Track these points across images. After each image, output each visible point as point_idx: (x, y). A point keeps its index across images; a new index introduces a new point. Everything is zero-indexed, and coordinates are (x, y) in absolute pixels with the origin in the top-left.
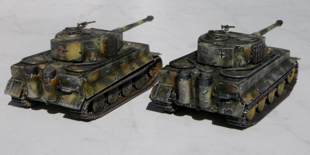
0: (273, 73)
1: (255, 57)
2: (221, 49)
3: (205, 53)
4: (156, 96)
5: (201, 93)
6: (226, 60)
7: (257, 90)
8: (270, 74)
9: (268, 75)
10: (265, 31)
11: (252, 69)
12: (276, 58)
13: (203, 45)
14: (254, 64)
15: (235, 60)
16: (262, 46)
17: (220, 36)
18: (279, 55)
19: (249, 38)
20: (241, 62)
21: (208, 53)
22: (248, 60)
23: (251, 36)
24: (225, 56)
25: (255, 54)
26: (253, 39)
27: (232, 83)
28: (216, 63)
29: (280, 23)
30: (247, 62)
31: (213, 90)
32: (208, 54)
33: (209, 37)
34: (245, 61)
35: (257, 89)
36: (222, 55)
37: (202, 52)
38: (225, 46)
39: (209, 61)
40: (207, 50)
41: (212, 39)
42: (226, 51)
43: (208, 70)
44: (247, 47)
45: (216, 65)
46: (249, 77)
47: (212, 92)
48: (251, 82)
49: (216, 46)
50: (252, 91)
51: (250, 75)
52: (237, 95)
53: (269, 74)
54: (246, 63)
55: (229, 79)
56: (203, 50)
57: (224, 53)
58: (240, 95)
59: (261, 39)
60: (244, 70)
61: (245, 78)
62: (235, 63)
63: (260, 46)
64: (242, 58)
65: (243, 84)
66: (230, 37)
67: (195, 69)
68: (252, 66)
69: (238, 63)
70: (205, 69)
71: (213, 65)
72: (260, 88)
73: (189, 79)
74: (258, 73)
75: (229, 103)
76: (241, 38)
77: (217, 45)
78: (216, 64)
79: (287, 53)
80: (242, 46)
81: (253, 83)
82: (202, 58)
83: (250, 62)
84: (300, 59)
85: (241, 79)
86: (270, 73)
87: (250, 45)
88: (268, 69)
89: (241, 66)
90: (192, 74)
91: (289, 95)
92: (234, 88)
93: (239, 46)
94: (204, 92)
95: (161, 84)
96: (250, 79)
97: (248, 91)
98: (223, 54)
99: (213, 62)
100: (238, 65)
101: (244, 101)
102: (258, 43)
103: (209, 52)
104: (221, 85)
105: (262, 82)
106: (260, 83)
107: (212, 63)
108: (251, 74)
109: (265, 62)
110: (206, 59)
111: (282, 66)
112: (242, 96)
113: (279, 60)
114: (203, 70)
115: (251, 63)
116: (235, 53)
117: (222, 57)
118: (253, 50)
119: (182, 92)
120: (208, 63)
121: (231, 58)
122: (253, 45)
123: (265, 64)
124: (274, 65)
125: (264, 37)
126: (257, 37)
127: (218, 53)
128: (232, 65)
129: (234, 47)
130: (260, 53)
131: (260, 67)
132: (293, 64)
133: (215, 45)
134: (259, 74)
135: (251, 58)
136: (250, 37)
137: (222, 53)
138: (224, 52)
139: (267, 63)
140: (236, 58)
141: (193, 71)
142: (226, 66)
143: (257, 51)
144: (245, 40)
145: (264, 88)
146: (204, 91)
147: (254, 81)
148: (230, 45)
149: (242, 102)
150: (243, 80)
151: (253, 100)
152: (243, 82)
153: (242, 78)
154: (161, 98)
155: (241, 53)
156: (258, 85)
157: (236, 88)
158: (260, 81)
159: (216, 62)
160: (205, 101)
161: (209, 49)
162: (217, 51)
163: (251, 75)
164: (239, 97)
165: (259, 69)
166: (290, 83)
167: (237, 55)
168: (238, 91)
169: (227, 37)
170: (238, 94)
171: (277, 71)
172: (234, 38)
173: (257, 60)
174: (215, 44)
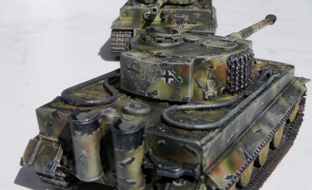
0: (268, 110)
1: (235, 80)
2: (165, 64)
3: (133, 73)
4: (33, 163)
5: (120, 162)
6: (177, 86)
7: (239, 152)
8: (263, 113)
9: (259, 114)
10: (249, 31)
11: (230, 106)
12: (273, 82)
13: (130, 55)
14: (232, 94)
15: (195, 88)
16: (249, 59)
17: (166, 38)
18: (278, 75)
19: (222, 43)
20: (207, 90)
21: (140, 73)
22: (221, 87)
23: (227, 39)
24: (175, 80)
25: (235, 75)
26: (230, 43)
27: (185, 143)
28: (155, 93)
29: (271, 19)
30: (218, 90)
31: (145, 154)
32: (140, 75)
33: (144, 39)
34: (214, 88)
35: (241, 149)
36: (167, 77)
37: (129, 69)
38: (174, 58)
39: (143, 89)
40: (138, 65)
41: (150, 44)
42: (175, 68)
43: (138, 108)
44: (220, 60)
45: (155, 97)
46: (223, 126)
47: (144, 160)
48: (228, 136)
49: (157, 59)
50: (230, 153)
51: (226, 120)
52: (197, 170)
53: (261, 113)
54: (216, 92)
55: (180, 131)
56: (129, 67)
57: (172, 73)
58: (205, 169)
59: (245, 44)
60: (213, 109)
61: (214, 129)
62: (195, 94)
63: (244, 58)
64: (208, 82)
65: (209, 144)
66: (185, 40)
67: (109, 109)
68: (229, 98)
69: (200, 92)
70: (132, 106)
71: (150, 97)
72: (245, 147)
73: (95, 130)
74: (241, 115)
75: (180, 184)
76: (207, 43)
77: (158, 56)
78: (157, 94)
79: (291, 71)
80: (208, 58)
81: (232, 136)
82: (129, 83)
83: (224, 90)
84: (309, 80)
85: (205, 132)
86: (263, 110)
87: (225, 56)
88: (260, 103)
89: (207, 98)
90: (100, 121)
91: (292, 144)
92: (190, 154)
93: (203, 59)
94: (125, 161)
95: (44, 137)
96: (225, 130)
97: (221, 156)
98: (170, 74)
99: (150, 90)
100: (201, 97)
101: (213, 182)
102: (241, 53)
103: (141, 71)
104: (162, 144)
105: (249, 131)
106: (246, 133)
107: (148, 93)
108: (227, 118)
109: (254, 91)
110: (136, 84)
111: (283, 96)
112: (207, 169)
113: (278, 85)
114: (127, 108)
115: (228, 91)
116: (194, 71)
117: (167, 81)
118: (230, 67)
119: (81, 159)
120: (140, 92)
121: (186, 83)
122: (231, 56)
123: (254, 94)
124: (270, 94)
125: (250, 42)
126: (238, 41)
127: (158, 72)
128: (188, 98)
129: (193, 61)
130: (245, 71)
131: (246, 102)
132: (300, 90)
133: (156, 56)
134: (244, 116)
135: (227, 83)
136: (224, 41)
137: (167, 73)
138: (171, 71)
139: (258, 92)
140: (197, 82)
141: (106, 112)
142: (175, 100)
143: (239, 69)
144: (215, 46)
145: (254, 144)
146: (124, 158)
147: (234, 132)
148: (185, 56)
149: (208, 184)
150: (211, 134)
151: (232, 176)
152: (211, 139)
153: (208, 130)
154: (41, 166)
155: (208, 72)
156: (241, 140)
157: (194, 153)
158: (245, 130)
159: (156, 91)
160: (129, 179)
161: (141, 64)
162: (157, 69)
163: (229, 122)
164: (202, 173)
165: (242, 106)
166: (293, 122)
167: (199, 77)
168: (199, 161)
169: (180, 40)
170: (199, 166)
171: (276, 106)
172: (193, 42)
173: (240, 87)
174: (155, 53)
